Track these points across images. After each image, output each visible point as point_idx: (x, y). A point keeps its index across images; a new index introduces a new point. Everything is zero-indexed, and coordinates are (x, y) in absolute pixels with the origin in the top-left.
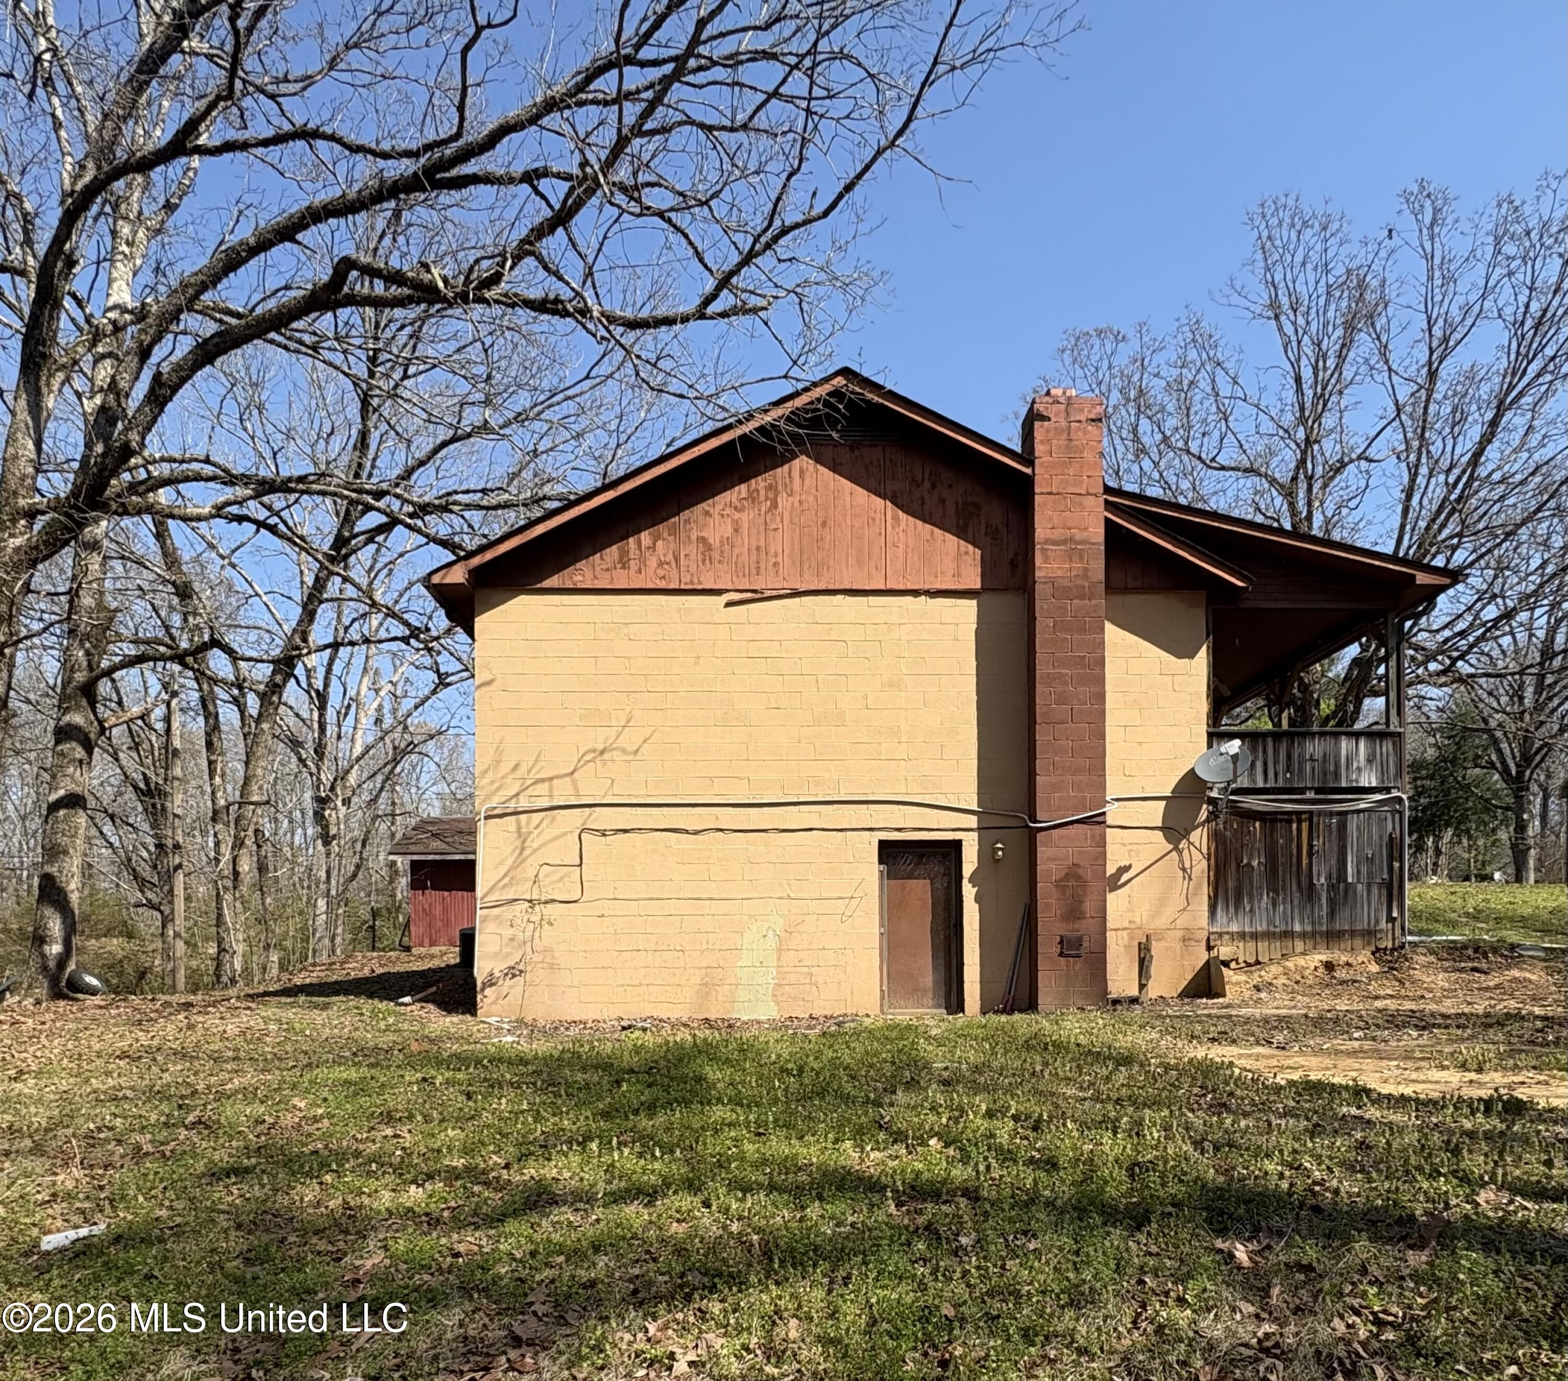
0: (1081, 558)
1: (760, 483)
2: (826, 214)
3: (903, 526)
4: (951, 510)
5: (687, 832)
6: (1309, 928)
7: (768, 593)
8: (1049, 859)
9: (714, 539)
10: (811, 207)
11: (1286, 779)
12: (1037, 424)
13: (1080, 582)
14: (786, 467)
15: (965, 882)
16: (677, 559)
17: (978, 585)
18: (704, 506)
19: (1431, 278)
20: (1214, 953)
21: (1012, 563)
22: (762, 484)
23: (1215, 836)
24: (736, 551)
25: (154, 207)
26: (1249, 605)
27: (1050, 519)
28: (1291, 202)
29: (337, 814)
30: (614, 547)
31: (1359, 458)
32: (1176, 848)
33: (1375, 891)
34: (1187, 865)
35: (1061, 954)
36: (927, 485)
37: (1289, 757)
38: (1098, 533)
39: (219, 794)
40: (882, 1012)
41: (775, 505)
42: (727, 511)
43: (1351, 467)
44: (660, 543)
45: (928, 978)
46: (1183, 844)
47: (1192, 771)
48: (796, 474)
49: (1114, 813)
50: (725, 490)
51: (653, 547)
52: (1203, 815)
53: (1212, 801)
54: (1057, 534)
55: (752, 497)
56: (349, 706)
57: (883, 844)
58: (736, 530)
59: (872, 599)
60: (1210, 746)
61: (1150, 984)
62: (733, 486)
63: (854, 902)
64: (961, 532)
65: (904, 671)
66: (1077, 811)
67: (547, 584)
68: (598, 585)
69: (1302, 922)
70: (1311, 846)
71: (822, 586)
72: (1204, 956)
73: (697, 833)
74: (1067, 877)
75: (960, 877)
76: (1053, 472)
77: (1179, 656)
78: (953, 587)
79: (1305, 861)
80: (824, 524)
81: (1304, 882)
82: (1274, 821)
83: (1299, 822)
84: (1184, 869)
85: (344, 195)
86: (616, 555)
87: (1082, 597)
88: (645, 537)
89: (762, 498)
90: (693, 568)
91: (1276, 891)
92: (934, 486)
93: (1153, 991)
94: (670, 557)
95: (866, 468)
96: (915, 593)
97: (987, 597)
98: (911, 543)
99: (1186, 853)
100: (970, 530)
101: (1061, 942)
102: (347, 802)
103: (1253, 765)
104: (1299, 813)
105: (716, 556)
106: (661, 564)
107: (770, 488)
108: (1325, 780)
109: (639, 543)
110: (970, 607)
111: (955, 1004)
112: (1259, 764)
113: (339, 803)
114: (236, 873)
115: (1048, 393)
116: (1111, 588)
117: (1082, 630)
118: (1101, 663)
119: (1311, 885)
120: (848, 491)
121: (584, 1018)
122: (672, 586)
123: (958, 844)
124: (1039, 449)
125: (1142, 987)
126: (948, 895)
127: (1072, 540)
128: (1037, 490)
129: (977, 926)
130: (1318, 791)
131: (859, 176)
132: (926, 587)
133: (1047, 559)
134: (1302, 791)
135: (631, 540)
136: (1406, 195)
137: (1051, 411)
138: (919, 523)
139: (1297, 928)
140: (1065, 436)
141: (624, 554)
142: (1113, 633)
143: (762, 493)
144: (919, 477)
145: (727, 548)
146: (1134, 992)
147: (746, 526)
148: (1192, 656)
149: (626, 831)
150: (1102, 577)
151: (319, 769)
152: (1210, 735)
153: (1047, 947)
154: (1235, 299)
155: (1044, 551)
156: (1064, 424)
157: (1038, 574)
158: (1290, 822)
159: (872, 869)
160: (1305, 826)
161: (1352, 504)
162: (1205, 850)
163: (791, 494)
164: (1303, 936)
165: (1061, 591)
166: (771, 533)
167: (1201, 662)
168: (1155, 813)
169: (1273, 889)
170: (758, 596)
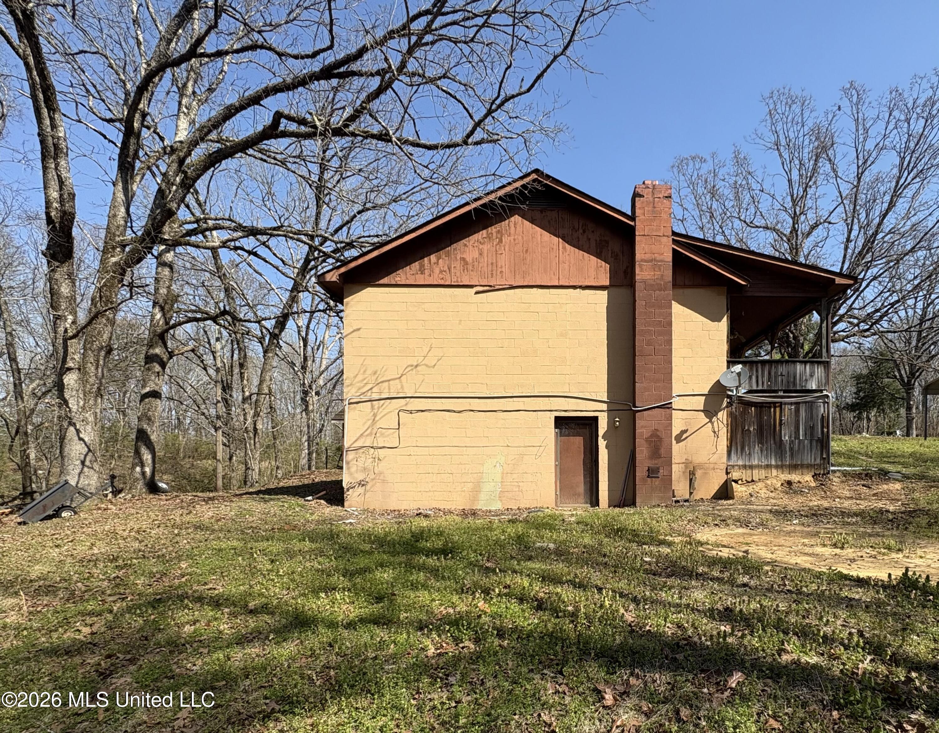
0: (660, 270)
1: (493, 230)
2: (529, 90)
3: (568, 252)
4: (593, 244)
5: (454, 412)
6: (780, 463)
7: (497, 287)
8: (642, 427)
9: (469, 259)
10: (521, 87)
11: (768, 386)
12: (637, 199)
13: (658, 282)
14: (507, 221)
15: (600, 438)
16: (449, 269)
17: (607, 283)
18: (464, 241)
19: (857, 130)
20: (730, 476)
21: (625, 272)
22: (494, 230)
23: (731, 415)
24: (481, 265)
25: (203, 90)
26: (749, 294)
27: (644, 249)
28: (786, 91)
29: (313, 399)
30: (417, 263)
31: (825, 221)
32: (710, 421)
33: (814, 443)
34: (716, 430)
35: (648, 477)
36: (581, 231)
37: (769, 374)
38: (669, 256)
39: (246, 390)
40: (556, 505)
41: (501, 241)
42: (476, 244)
43: (820, 226)
44: (440, 261)
45: (581, 488)
46: (714, 419)
47: (718, 381)
48: (512, 225)
49: (677, 403)
50: (475, 233)
51: (437, 263)
52: (725, 404)
53: (729, 397)
54: (648, 256)
55: (489, 237)
56: (319, 345)
57: (556, 418)
58: (481, 254)
59: (552, 291)
60: (728, 367)
61: (695, 492)
62: (479, 231)
63: (542, 449)
64: (598, 255)
65: (568, 328)
66: (657, 401)
67: (381, 282)
68: (408, 282)
69: (776, 461)
70: (781, 420)
71: (525, 284)
72: (725, 477)
73: (460, 412)
74: (651, 436)
75: (597, 436)
76: (645, 224)
77: (713, 321)
78: (594, 284)
79: (778, 428)
80: (527, 251)
81: (777, 438)
82: (761, 407)
83: (775, 408)
84: (714, 432)
85: (284, 81)
86: (418, 267)
87: (660, 290)
88: (433, 257)
89: (494, 237)
90: (458, 274)
91: (762, 443)
92: (584, 232)
93: (697, 496)
94: (446, 268)
95: (549, 222)
96: (574, 287)
97: (612, 289)
98: (572, 260)
99: (716, 424)
100: (603, 254)
101: (648, 470)
102: (317, 393)
103: (750, 377)
104: (775, 403)
105: (470, 267)
106: (441, 272)
107: (498, 232)
108: (788, 386)
109: (430, 260)
110: (603, 296)
111: (595, 502)
112: (754, 378)
113: (314, 394)
114: (255, 429)
115: (644, 183)
116: (675, 285)
117: (660, 307)
118: (670, 324)
119: (781, 440)
120: (539, 234)
121: (400, 508)
122: (447, 283)
123: (596, 419)
124: (638, 212)
125: (691, 493)
126: (591, 445)
127: (655, 260)
128: (637, 233)
129: (606, 461)
130: (785, 392)
131: (545, 71)
132: (580, 284)
133: (642, 270)
134: (776, 391)
135: (426, 259)
136: (844, 90)
137: (645, 192)
138: (577, 250)
139: (773, 463)
140: (651, 205)
141: (422, 266)
142: (677, 308)
143: (495, 234)
144: (577, 227)
145: (476, 264)
146: (687, 497)
147: (485, 252)
148: (719, 320)
149: (422, 411)
150: (670, 279)
151: (304, 377)
152: (728, 362)
153: (641, 472)
154: (758, 140)
155: (640, 266)
156: (651, 199)
157: (637, 277)
158: (770, 407)
159: (551, 430)
160: (778, 410)
161: (820, 245)
162: (725, 422)
163: (509, 235)
164: (777, 467)
165: (649, 286)
166: (499, 256)
167: (723, 325)
168: (700, 403)
169: (761, 442)
170: (493, 289)
